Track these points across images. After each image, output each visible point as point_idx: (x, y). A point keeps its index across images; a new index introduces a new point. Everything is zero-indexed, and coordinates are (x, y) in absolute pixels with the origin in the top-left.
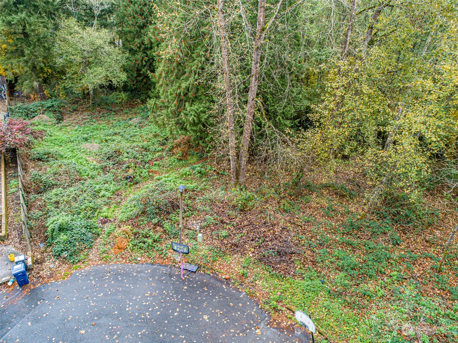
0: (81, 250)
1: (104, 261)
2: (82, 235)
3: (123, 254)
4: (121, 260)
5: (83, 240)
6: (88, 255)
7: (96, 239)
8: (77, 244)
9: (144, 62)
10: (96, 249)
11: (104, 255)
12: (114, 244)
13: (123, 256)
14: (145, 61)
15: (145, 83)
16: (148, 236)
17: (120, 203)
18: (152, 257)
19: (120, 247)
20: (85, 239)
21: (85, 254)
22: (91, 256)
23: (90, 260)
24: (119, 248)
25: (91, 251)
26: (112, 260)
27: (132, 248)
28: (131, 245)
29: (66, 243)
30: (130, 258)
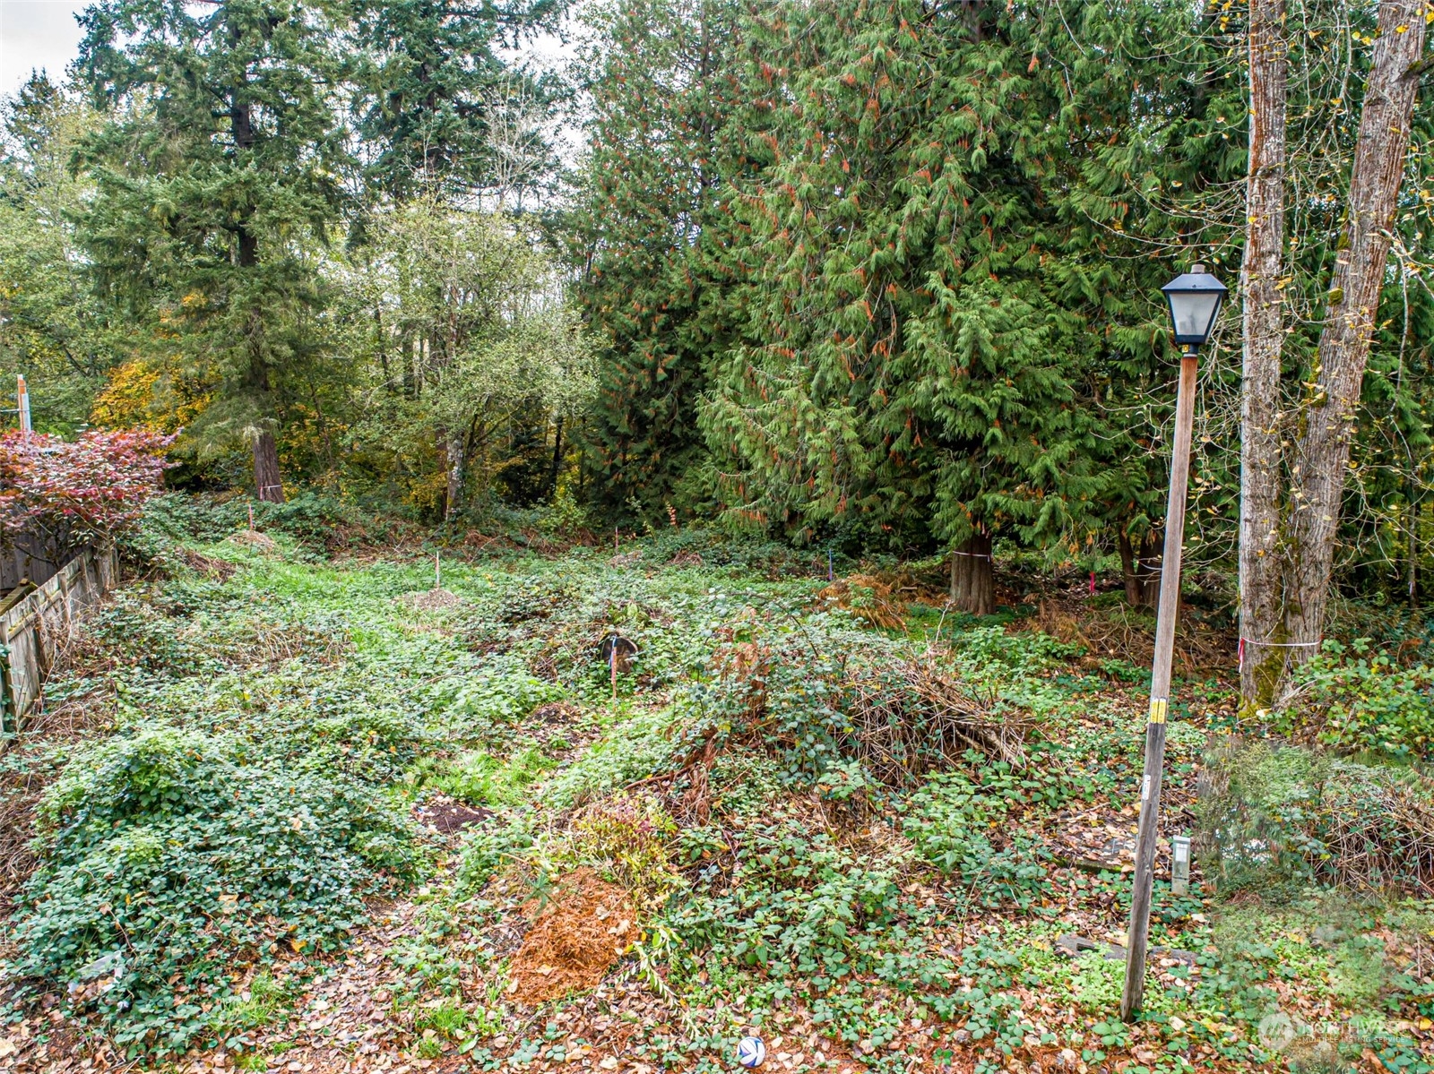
0: (250, 953)
1: (424, 1054)
2: (283, 849)
3: (603, 1007)
4: (577, 1052)
5: (284, 882)
6: (292, 998)
7: (379, 902)
8: (228, 904)
9: (660, 371)
10: (370, 965)
11: (436, 1004)
12: (525, 930)
13: (603, 1022)
14: (665, 370)
15: (655, 464)
16: (801, 871)
17: (562, 748)
18: (866, 1045)
19: (576, 940)
20: (294, 878)
21: (275, 986)
22: (319, 1012)
23: (301, 1041)
24: (566, 957)
25: (331, 973)
26: (497, 1051)
27: (673, 958)
28: (664, 934)
29: (134, 886)
30: (665, 1043)
